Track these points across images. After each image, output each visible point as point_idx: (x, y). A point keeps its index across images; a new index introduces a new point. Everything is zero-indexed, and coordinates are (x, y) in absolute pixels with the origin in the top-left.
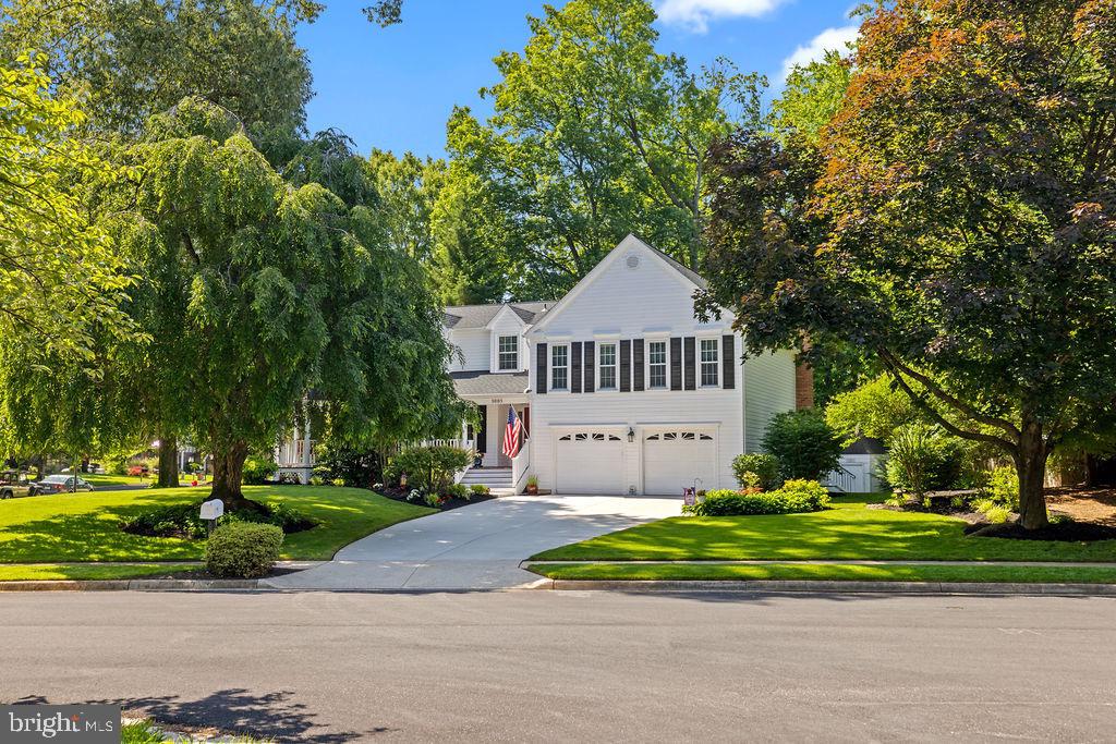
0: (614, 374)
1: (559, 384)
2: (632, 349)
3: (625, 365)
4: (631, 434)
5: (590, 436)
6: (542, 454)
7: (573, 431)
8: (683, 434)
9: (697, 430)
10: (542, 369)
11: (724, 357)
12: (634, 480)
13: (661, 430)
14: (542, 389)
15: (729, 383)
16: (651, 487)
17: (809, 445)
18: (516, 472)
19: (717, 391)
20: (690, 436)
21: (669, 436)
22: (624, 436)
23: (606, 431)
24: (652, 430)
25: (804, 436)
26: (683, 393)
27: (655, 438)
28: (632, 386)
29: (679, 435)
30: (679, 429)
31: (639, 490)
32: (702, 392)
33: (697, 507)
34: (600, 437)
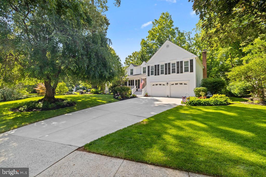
0: (164, 71)
1: (152, 74)
2: (167, 65)
3: (166, 69)
4: (167, 84)
5: (158, 84)
6: (149, 89)
7: (155, 83)
8: (180, 83)
9: (183, 82)
10: (149, 71)
11: (190, 65)
12: (168, 94)
13: (174, 83)
14: (149, 75)
15: (192, 71)
16: (172, 95)
17: (215, 85)
18: (143, 92)
19: (189, 73)
20: (181, 84)
21: (176, 84)
22: (166, 84)
23: (162, 83)
24: (172, 83)
25: (214, 83)
26: (180, 74)
27: (173, 84)
28: (168, 73)
29: (179, 84)
30: (179, 82)
31: (169, 96)
32: (185, 73)
33: (186, 103)
34: (161, 85)
